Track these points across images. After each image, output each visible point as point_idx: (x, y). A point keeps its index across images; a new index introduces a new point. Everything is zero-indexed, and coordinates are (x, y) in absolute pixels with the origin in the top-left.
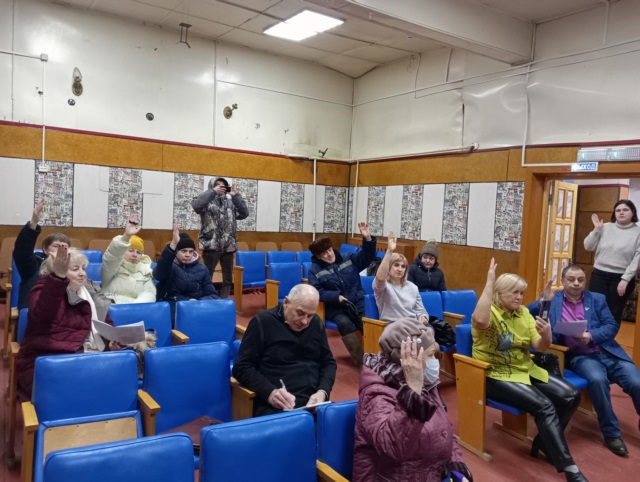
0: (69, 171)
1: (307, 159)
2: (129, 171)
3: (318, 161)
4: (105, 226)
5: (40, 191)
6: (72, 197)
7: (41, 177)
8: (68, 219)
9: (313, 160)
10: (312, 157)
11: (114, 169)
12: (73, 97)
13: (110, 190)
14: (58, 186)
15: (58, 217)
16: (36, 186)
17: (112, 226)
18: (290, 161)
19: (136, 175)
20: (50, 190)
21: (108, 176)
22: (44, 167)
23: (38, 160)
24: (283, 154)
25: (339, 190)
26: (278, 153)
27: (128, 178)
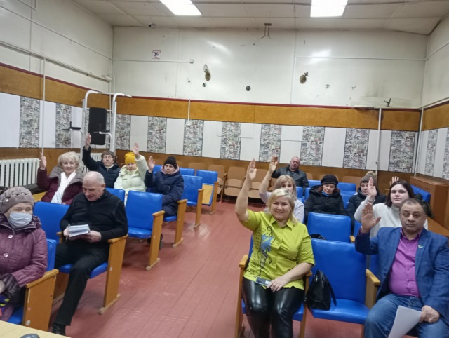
0: (201, 125)
1: (373, 109)
2: (233, 124)
3: (383, 110)
4: (219, 157)
5: (187, 136)
6: (202, 139)
7: (187, 128)
8: (200, 152)
9: (378, 109)
10: (377, 107)
11: (224, 123)
12: (205, 81)
13: (222, 136)
14: (195, 133)
15: (195, 151)
16: (185, 133)
17: (222, 158)
18: (356, 111)
19: (237, 126)
20: (191, 136)
21: (221, 127)
22: (189, 123)
23: (186, 119)
24: (349, 106)
25: (407, 135)
26: (345, 105)
27: (233, 128)
